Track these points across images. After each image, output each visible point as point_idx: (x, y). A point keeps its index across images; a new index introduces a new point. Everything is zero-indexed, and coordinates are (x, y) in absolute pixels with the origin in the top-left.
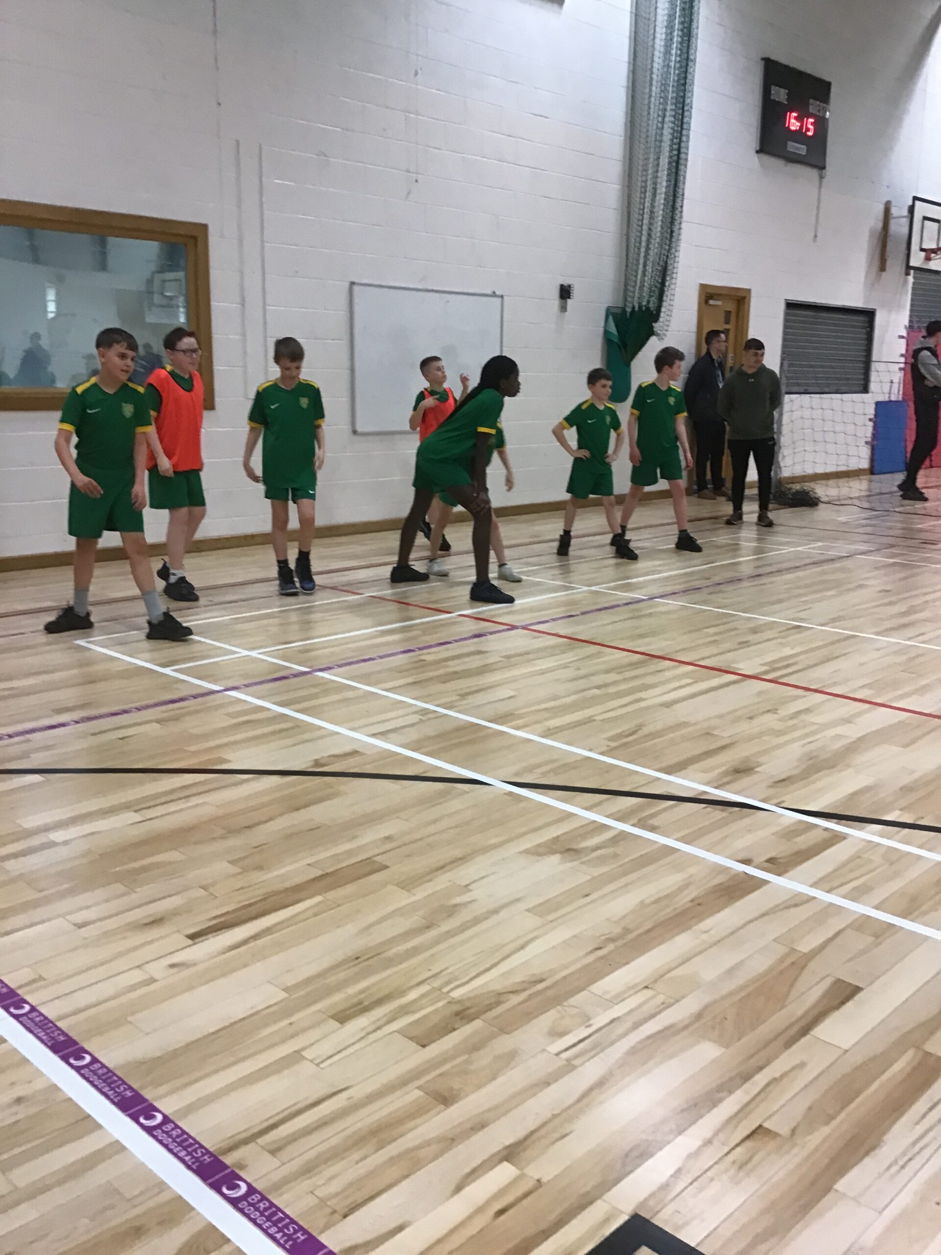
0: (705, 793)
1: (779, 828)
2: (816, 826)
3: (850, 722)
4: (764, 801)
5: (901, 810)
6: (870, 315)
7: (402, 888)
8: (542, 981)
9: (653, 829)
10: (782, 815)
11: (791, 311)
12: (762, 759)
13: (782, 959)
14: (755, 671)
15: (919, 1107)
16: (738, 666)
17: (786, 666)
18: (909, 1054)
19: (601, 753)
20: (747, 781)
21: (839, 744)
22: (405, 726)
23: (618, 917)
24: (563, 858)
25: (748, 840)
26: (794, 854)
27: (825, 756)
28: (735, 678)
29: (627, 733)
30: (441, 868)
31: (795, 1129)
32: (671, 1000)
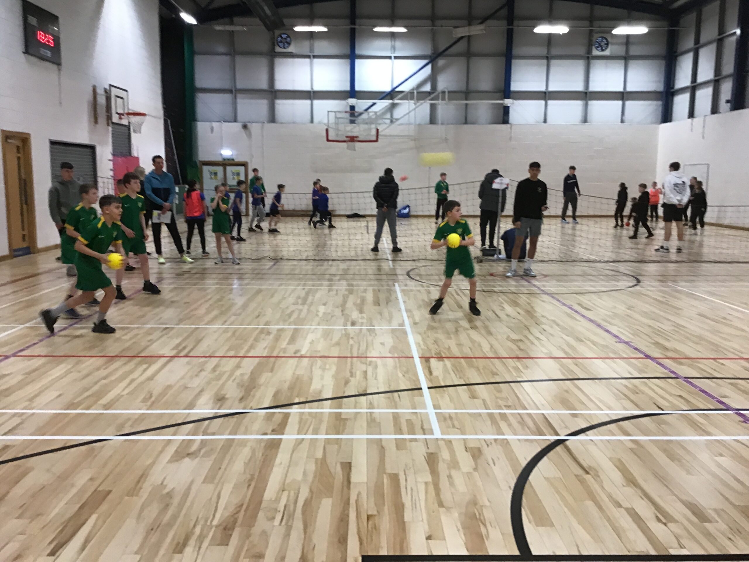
0: (216, 413)
1: (262, 418)
2: (274, 413)
3: (240, 367)
4: (244, 409)
5: (297, 396)
6: (92, 148)
7: (132, 496)
8: (242, 505)
9: (214, 434)
10: (258, 413)
11: (53, 146)
12: (223, 392)
13: (316, 463)
14: (173, 353)
15: (403, 490)
16: (161, 353)
17: (184, 348)
18: (385, 476)
19: (148, 409)
20: (228, 403)
21: (246, 377)
22: (18, 425)
23: (243, 471)
24: (190, 458)
25: (256, 426)
26: (279, 425)
27: (247, 384)
28: (168, 358)
29: (147, 397)
30: (138, 482)
31: (378, 512)
32: (296, 491)
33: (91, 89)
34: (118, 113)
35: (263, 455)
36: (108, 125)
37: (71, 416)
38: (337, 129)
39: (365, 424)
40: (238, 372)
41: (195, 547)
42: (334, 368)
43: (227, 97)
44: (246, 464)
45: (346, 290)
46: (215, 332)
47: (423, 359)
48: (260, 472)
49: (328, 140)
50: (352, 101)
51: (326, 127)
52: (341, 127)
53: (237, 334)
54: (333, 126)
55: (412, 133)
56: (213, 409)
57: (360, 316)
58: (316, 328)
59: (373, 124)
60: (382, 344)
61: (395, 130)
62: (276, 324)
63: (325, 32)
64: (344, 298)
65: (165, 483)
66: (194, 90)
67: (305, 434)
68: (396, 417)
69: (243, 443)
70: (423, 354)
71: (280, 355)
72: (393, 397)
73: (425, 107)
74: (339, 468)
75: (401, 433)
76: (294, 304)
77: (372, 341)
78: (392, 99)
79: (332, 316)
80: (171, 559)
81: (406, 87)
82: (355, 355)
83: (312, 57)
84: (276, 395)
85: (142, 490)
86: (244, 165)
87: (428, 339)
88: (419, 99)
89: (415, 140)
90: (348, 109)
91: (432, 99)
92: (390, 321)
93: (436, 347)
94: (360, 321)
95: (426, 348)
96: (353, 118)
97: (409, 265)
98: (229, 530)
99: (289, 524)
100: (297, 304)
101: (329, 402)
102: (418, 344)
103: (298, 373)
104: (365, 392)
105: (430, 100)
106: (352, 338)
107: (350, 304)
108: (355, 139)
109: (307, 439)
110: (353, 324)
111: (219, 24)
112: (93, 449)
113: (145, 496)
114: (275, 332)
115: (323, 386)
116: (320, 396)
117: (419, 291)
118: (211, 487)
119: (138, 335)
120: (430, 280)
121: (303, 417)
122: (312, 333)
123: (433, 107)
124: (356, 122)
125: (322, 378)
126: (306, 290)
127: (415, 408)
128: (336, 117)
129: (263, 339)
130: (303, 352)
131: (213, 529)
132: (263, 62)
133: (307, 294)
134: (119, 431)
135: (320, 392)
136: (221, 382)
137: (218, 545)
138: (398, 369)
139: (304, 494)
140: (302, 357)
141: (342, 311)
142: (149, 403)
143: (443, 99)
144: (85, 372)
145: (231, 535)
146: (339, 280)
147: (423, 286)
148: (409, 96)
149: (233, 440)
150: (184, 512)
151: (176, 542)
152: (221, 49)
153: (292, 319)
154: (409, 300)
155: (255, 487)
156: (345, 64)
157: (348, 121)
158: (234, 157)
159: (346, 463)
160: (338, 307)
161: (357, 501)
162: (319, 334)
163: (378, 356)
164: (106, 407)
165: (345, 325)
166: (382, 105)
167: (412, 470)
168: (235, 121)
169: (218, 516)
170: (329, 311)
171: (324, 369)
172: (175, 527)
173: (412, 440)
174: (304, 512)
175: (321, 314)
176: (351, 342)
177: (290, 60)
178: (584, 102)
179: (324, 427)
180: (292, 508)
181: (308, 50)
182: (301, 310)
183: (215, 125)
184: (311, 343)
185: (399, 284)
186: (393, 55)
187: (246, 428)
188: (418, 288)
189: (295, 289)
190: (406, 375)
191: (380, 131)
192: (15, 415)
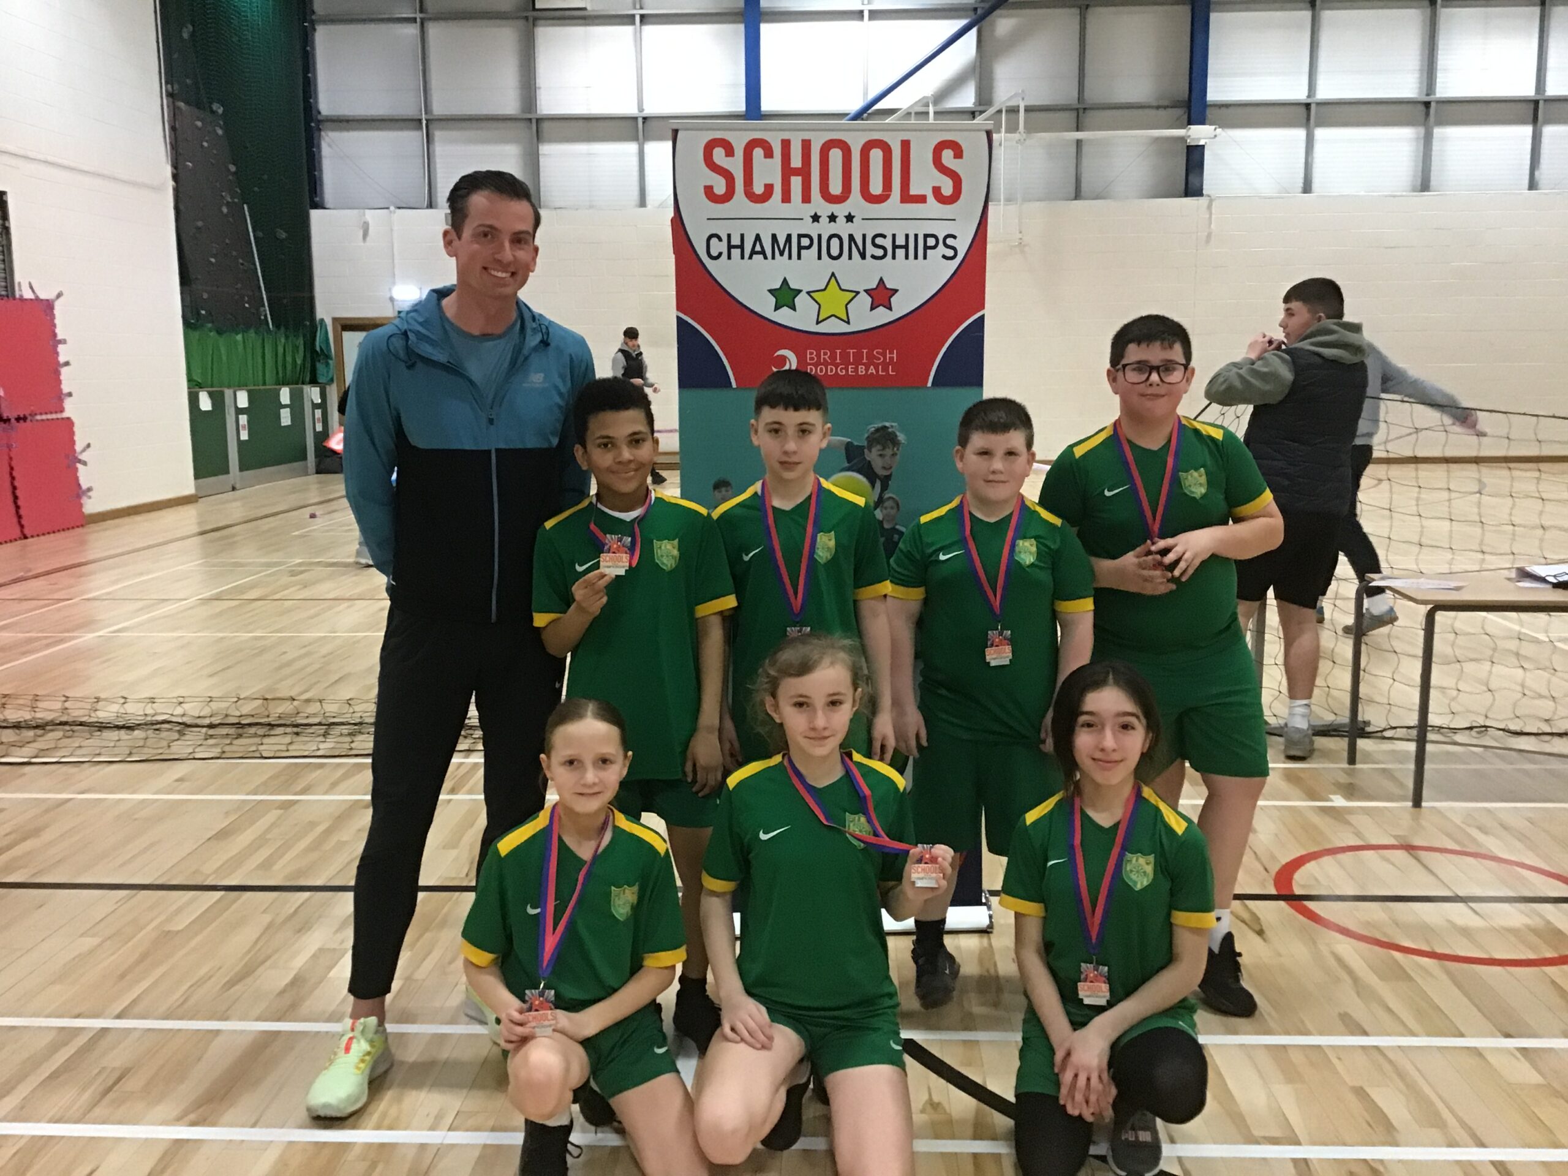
66: (315, 123)
83: (638, 19)
156: (730, 37)
168: (431, 206)
177: (578, 32)
178: (1421, 130)
181: (629, 1)
183: (370, 216)
186: (866, 9)
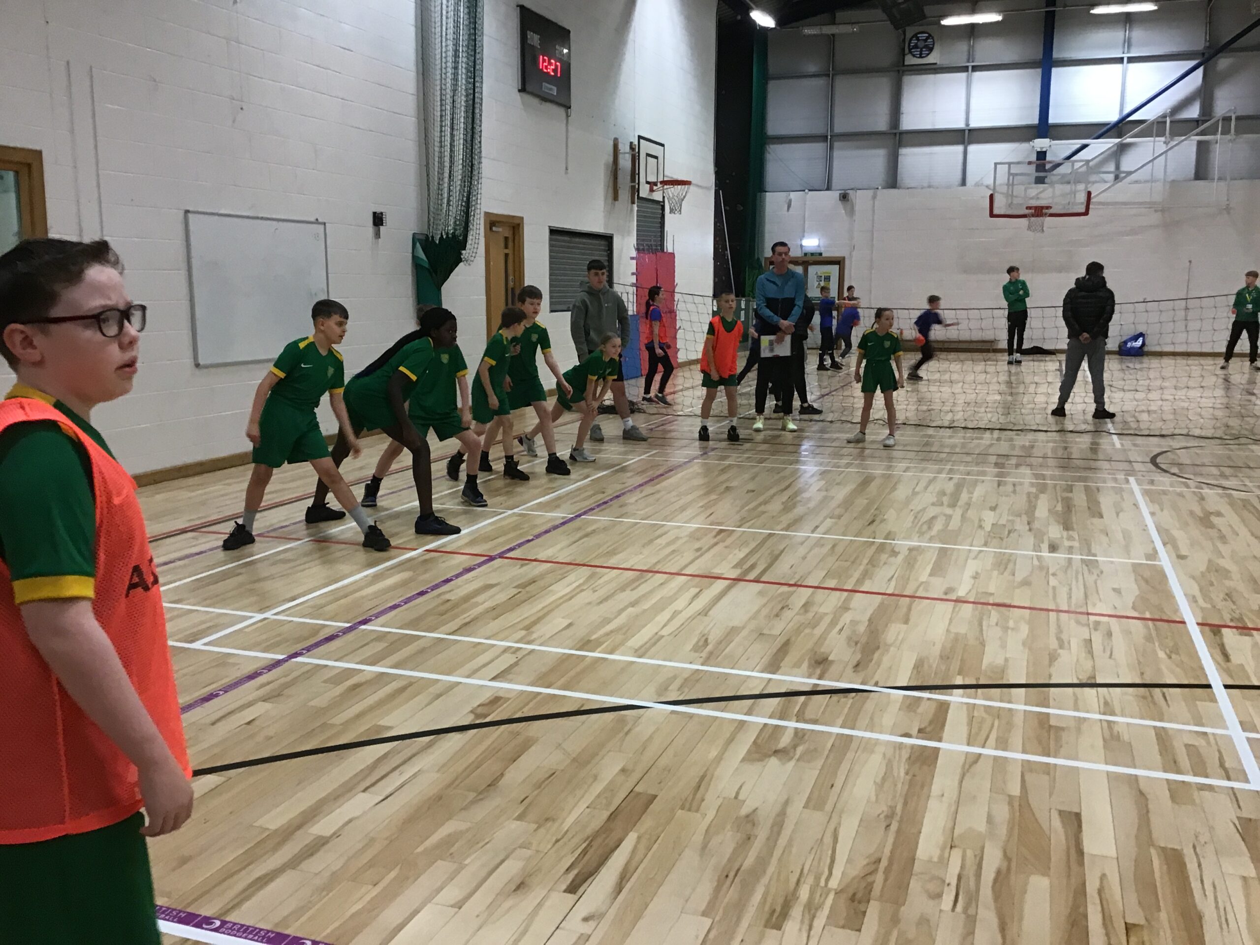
0: (816, 685)
3: (849, 609)
4: (862, 683)
5: (959, 674)
6: (608, 239)
7: (689, 810)
8: (879, 860)
11: (554, 237)
12: (822, 650)
13: (1011, 804)
14: (734, 574)
15: (1195, 885)
16: (717, 571)
17: (753, 567)
18: (1153, 851)
19: (702, 665)
20: (834, 669)
21: (862, 628)
22: (511, 667)
23: (873, 798)
24: (780, 760)
25: (889, 718)
26: (931, 723)
27: (864, 640)
28: (727, 582)
29: (701, 643)
30: (698, 787)
31: (1147, 920)
32: (978, 852)
33: (611, 143)
34: (648, 183)
35: (907, 773)
36: (633, 203)
37: (588, 660)
38: (1010, 195)
39: (1101, 743)
40: (847, 618)
41: (802, 922)
42: (1025, 629)
43: (818, 148)
44: (880, 786)
45: (1032, 484)
46: (802, 543)
47: (1207, 628)
48: (905, 803)
49: (992, 215)
50: (1041, 143)
51: (991, 192)
52: (1019, 190)
53: (839, 549)
54: (1004, 189)
55: (1157, 198)
56: (809, 677)
57: (1065, 533)
58: (981, 551)
59: (1080, 182)
60: (1117, 591)
61: (1124, 191)
62: (904, 538)
63: (997, 23)
64: (1030, 502)
65: (741, 797)
66: (764, 140)
67: (983, 747)
68: (1162, 737)
69: (869, 746)
70: (1203, 618)
71: (917, 595)
72: (1152, 696)
73: (1187, 148)
74: (1057, 823)
75: (1179, 772)
76: (933, 504)
77: (1096, 583)
78: (1120, 136)
79: (1010, 532)
80: (762, 937)
81: (1148, 114)
82: (1065, 608)
83: (970, 69)
84: (918, 666)
85: (703, 804)
86: (839, 262)
87: (1211, 588)
88: (1173, 134)
89: (1163, 211)
90: (1034, 158)
91: (1202, 133)
92: (1127, 550)
93: (1234, 607)
94: (1067, 543)
95: (1209, 606)
96: (1042, 174)
97: (1155, 445)
98: (860, 902)
99: (971, 911)
100: (942, 504)
101: (1023, 690)
102: (1193, 600)
103: (954, 630)
104: (1093, 681)
105: (1197, 135)
106: (1054, 575)
107: (1042, 510)
108: (1044, 211)
109: (989, 756)
110: (1053, 548)
111: (810, 25)
112: (622, 721)
113: (711, 815)
114: (904, 552)
115: (1006, 660)
116: (1002, 678)
117: (1181, 495)
118: (818, 817)
119: (677, 538)
120: (1201, 475)
121: (976, 714)
122: (975, 558)
123: (1203, 150)
124: (1046, 180)
125: (1003, 646)
126: (955, 481)
127: (1202, 725)
128: (1010, 174)
129: (885, 563)
130: (961, 593)
131: (831, 896)
132: (884, 84)
133: (959, 487)
134: (660, 695)
135: (1003, 670)
136: (818, 631)
137: (843, 927)
138: (1157, 644)
139: (993, 861)
140: (958, 601)
141: (1029, 523)
142: (704, 654)
143: (1226, 132)
144: (602, 593)
145: (864, 913)
146: (1017, 466)
147: (1188, 486)
148: (1156, 128)
149: (850, 738)
150: (777, 853)
151: (767, 908)
152: (812, 68)
153: (934, 532)
154: (1162, 510)
155: (898, 832)
156: (1031, 78)
157: (1033, 180)
158: (822, 250)
159: (1070, 813)
160: (1019, 515)
161: (1100, 892)
162: (989, 561)
163: (1110, 613)
164: (641, 652)
165: (1037, 548)
166: (1100, 147)
167: (1210, 848)
168: (828, 188)
169: (837, 872)
170: (1003, 521)
171: (1006, 629)
172: (765, 880)
173: (1202, 787)
174: (997, 895)
175: (988, 528)
176: (1053, 582)
177: (931, 77)
179: (1017, 738)
180: (972, 883)
181: (965, 57)
182: (949, 517)
183: (793, 195)
184: (975, 578)
185: (1137, 480)
186: (1126, 56)
187: (872, 719)
188: (1178, 490)
189: (935, 478)
190: (1173, 656)
191: (1092, 196)
192: (506, 650)
